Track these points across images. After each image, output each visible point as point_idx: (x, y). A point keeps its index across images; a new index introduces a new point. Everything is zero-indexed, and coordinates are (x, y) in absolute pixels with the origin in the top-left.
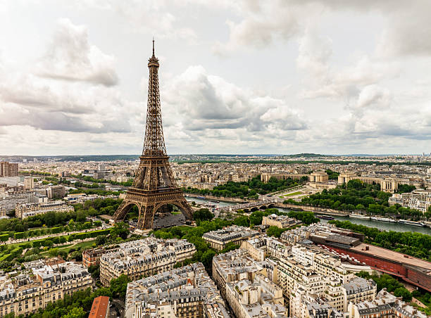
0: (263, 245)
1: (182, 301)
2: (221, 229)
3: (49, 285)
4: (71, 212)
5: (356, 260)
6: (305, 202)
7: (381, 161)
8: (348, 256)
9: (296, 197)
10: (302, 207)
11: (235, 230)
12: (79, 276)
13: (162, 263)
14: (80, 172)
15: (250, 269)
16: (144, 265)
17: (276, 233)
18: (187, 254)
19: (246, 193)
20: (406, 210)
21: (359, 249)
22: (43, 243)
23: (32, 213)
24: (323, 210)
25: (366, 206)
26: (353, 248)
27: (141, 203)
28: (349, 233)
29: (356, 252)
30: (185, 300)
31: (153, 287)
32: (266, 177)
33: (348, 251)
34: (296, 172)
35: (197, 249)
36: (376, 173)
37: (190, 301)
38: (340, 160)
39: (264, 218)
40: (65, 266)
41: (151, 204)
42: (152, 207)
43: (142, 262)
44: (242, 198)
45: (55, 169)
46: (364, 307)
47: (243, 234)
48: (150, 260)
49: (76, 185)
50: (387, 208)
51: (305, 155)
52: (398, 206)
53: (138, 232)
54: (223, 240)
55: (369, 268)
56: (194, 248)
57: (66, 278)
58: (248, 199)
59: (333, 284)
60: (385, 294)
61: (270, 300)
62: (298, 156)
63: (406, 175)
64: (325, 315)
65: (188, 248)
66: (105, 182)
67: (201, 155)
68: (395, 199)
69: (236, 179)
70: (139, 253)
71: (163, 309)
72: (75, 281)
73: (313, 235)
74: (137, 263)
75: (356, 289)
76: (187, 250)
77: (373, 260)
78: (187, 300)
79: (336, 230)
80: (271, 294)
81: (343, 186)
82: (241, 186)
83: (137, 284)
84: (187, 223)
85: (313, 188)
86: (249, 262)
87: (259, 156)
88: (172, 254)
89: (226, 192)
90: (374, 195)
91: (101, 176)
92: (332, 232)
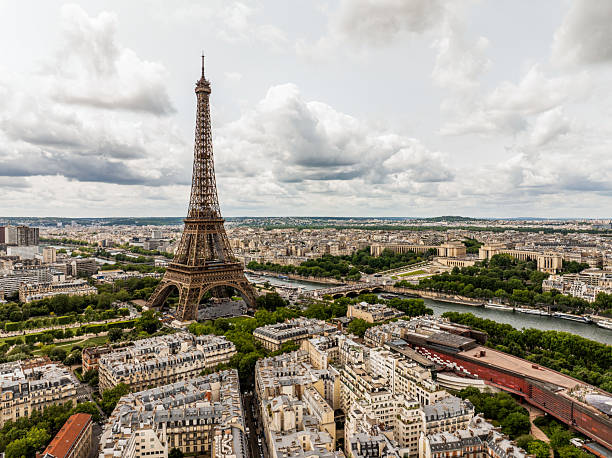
0: (333, 345)
1: (188, 423)
2: (282, 322)
3: (11, 397)
4: (92, 295)
5: (465, 371)
6: (424, 285)
7: (555, 228)
8: (455, 364)
9: (416, 277)
10: (420, 293)
11: (302, 323)
12: (56, 384)
13: (184, 369)
14: (127, 240)
15: (300, 380)
16: (156, 370)
17: (359, 330)
18: (222, 357)
19: (344, 272)
20: (565, 299)
21: (470, 354)
22: (40, 338)
23: (38, 295)
24: (448, 296)
25: (510, 291)
26: (463, 354)
27: (184, 284)
28: (464, 330)
29: (466, 360)
30: (191, 422)
31: (153, 403)
32: (377, 249)
33: (455, 358)
34: (422, 243)
35: (239, 349)
36: (536, 244)
37: (198, 424)
38: (497, 225)
39: (350, 307)
40: (43, 370)
41: (196, 285)
42: (198, 290)
43: (152, 367)
44: (338, 279)
45: (95, 237)
46: (440, 441)
47: (310, 329)
48: (165, 364)
49: (118, 258)
50: (538, 295)
51: (448, 219)
52: (554, 293)
53: (176, 324)
54: (279, 338)
55: (482, 382)
56: (233, 349)
57: (36, 387)
58: (346, 280)
59: (408, 405)
60: (479, 421)
61: (314, 426)
62: (438, 219)
63: (579, 248)
64: (375, 450)
65: (224, 348)
66: (158, 254)
67: (302, 218)
68: (553, 282)
69: (335, 252)
70: (155, 354)
71: (143, 434)
72: (51, 392)
73: (412, 332)
74: (146, 368)
75: (441, 413)
76: (222, 352)
77: (488, 371)
78: (195, 422)
79: (449, 326)
80: (319, 417)
81: (484, 263)
82: (341, 261)
83: (133, 398)
84: (249, 313)
85: (442, 266)
86: (303, 370)
87: (383, 219)
88: (199, 357)
89: (316, 271)
90: (526, 277)
91: (153, 245)
92: (441, 329)
